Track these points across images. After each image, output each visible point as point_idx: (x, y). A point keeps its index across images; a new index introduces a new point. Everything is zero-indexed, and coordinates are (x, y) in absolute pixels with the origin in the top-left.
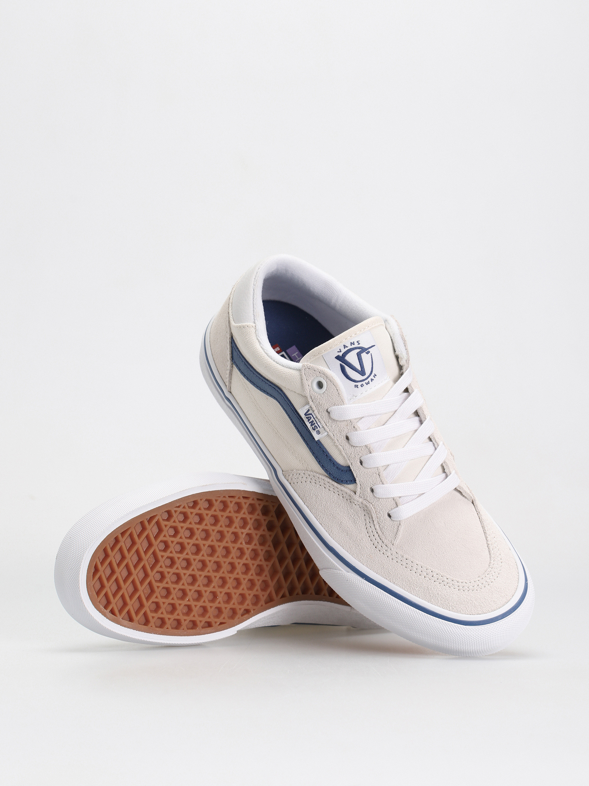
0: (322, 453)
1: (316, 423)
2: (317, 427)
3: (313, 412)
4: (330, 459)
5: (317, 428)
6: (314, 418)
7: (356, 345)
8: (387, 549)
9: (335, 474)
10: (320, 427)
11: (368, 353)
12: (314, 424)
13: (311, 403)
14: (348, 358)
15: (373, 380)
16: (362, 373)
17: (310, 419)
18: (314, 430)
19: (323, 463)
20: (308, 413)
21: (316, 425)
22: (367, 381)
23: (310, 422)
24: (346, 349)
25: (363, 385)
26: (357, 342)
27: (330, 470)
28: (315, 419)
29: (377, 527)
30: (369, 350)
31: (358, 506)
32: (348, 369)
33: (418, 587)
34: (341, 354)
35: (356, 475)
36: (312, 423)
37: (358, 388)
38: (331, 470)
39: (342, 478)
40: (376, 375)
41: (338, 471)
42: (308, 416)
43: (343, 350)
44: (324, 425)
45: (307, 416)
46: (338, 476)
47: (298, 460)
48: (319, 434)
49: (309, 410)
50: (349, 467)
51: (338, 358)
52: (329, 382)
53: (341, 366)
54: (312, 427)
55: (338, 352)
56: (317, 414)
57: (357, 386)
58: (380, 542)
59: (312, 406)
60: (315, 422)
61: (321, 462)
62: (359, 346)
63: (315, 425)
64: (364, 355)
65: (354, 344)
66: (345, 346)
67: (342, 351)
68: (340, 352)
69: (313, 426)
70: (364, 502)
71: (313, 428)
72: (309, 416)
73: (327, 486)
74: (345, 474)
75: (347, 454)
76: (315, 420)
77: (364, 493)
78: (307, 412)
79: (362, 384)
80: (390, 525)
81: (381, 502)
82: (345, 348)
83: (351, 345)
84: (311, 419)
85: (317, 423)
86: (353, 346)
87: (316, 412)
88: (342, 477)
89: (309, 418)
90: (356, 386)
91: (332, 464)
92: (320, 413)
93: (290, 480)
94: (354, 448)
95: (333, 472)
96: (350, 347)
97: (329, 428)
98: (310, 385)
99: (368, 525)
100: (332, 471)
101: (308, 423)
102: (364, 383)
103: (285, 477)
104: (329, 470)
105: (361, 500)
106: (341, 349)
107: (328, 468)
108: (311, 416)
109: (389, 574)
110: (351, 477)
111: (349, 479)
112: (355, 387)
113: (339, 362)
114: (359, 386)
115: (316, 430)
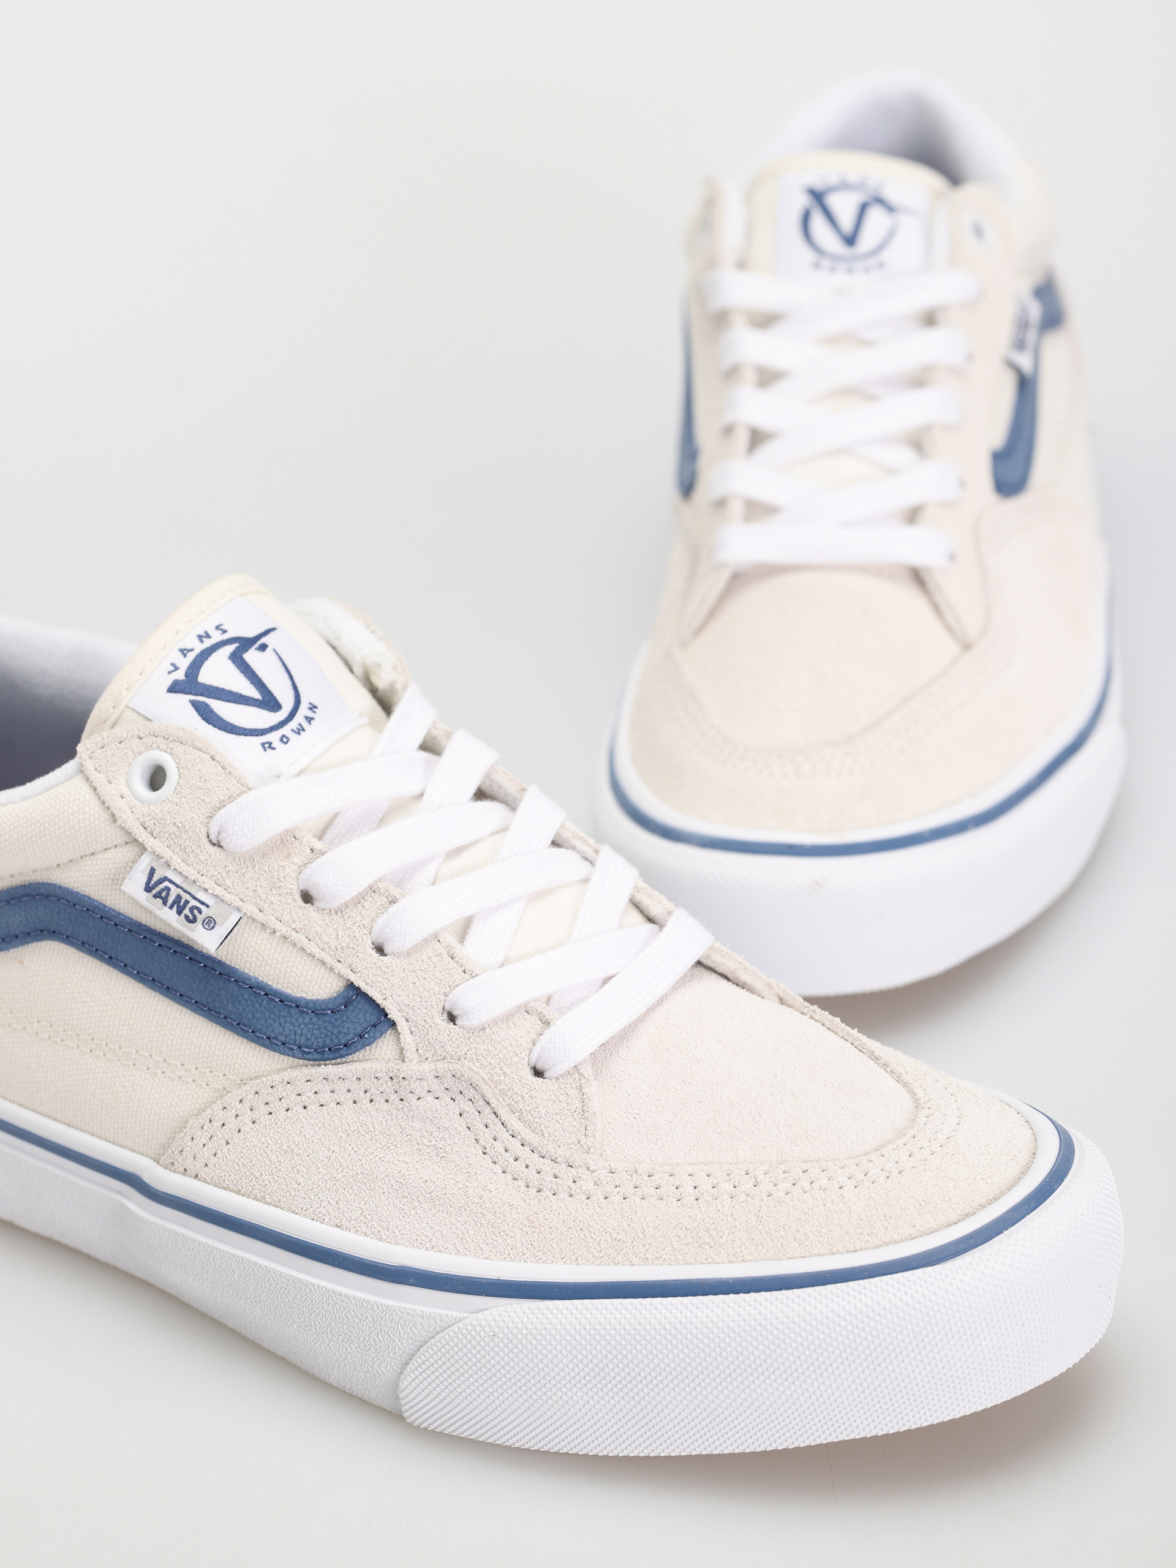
0: (250, 995)
1: (189, 898)
2: (197, 908)
3: (168, 865)
4: (281, 1001)
5: (200, 912)
6: (177, 886)
7: (217, 637)
8: (576, 1175)
9: (317, 1038)
10: (208, 906)
11: (263, 648)
12: (187, 902)
13: (150, 842)
14: (207, 676)
15: (313, 719)
16: (270, 702)
17: (168, 894)
18: (194, 921)
19: (264, 1030)
20: (153, 882)
21: (193, 903)
22: (293, 724)
23: (169, 903)
24: (191, 656)
25: (288, 740)
26: (217, 628)
27: (295, 1034)
28: (181, 888)
29: (514, 1123)
30: (263, 640)
31: (430, 1098)
32: (219, 707)
33: (726, 1233)
34: (180, 675)
35: (379, 997)
36: (179, 906)
37: (274, 749)
38: (299, 1032)
39: (341, 1036)
40: (315, 707)
41: (320, 1023)
42: (157, 889)
43: (184, 663)
44: (219, 891)
45: (154, 892)
46: (326, 1036)
47: (188, 1082)
48: (213, 927)
49: (152, 871)
50: (351, 986)
51: (175, 688)
52: (178, 749)
53: (194, 704)
54: (183, 915)
55: (169, 673)
56: (183, 867)
57: (270, 743)
58: (546, 1165)
59: (159, 851)
60: (185, 896)
61: (259, 1026)
62: (226, 637)
63: (189, 906)
64: (252, 656)
65: (208, 636)
66: (184, 652)
67: (178, 665)
68: (176, 668)
69: (187, 911)
70: (442, 1066)
71: (187, 917)
72: (162, 886)
73: (308, 1098)
74: (344, 1018)
75: (326, 947)
76: (185, 891)
77: (428, 1039)
78: (150, 878)
79: (283, 736)
80: (552, 1097)
81: (493, 1037)
82: (185, 656)
83: (202, 642)
84: (171, 893)
85: (195, 898)
86: (208, 643)
87: (177, 861)
88: (340, 1032)
89: (164, 894)
90: (268, 746)
91: (293, 1011)
92: (192, 858)
93: (189, 1163)
94: (339, 914)
95: (309, 1035)
96: (199, 648)
97: (238, 895)
98: (125, 790)
99: (486, 1137)
100: (301, 1035)
101: (166, 909)
102: (286, 730)
103: (171, 1166)
104: (292, 1037)
105: (427, 1067)
106: (175, 662)
107: (287, 1031)
108: (166, 884)
109: (615, 1243)
110: (368, 1015)
111: (365, 1025)
112: (265, 750)
113: (183, 701)
114: (276, 743)
115: (200, 918)
